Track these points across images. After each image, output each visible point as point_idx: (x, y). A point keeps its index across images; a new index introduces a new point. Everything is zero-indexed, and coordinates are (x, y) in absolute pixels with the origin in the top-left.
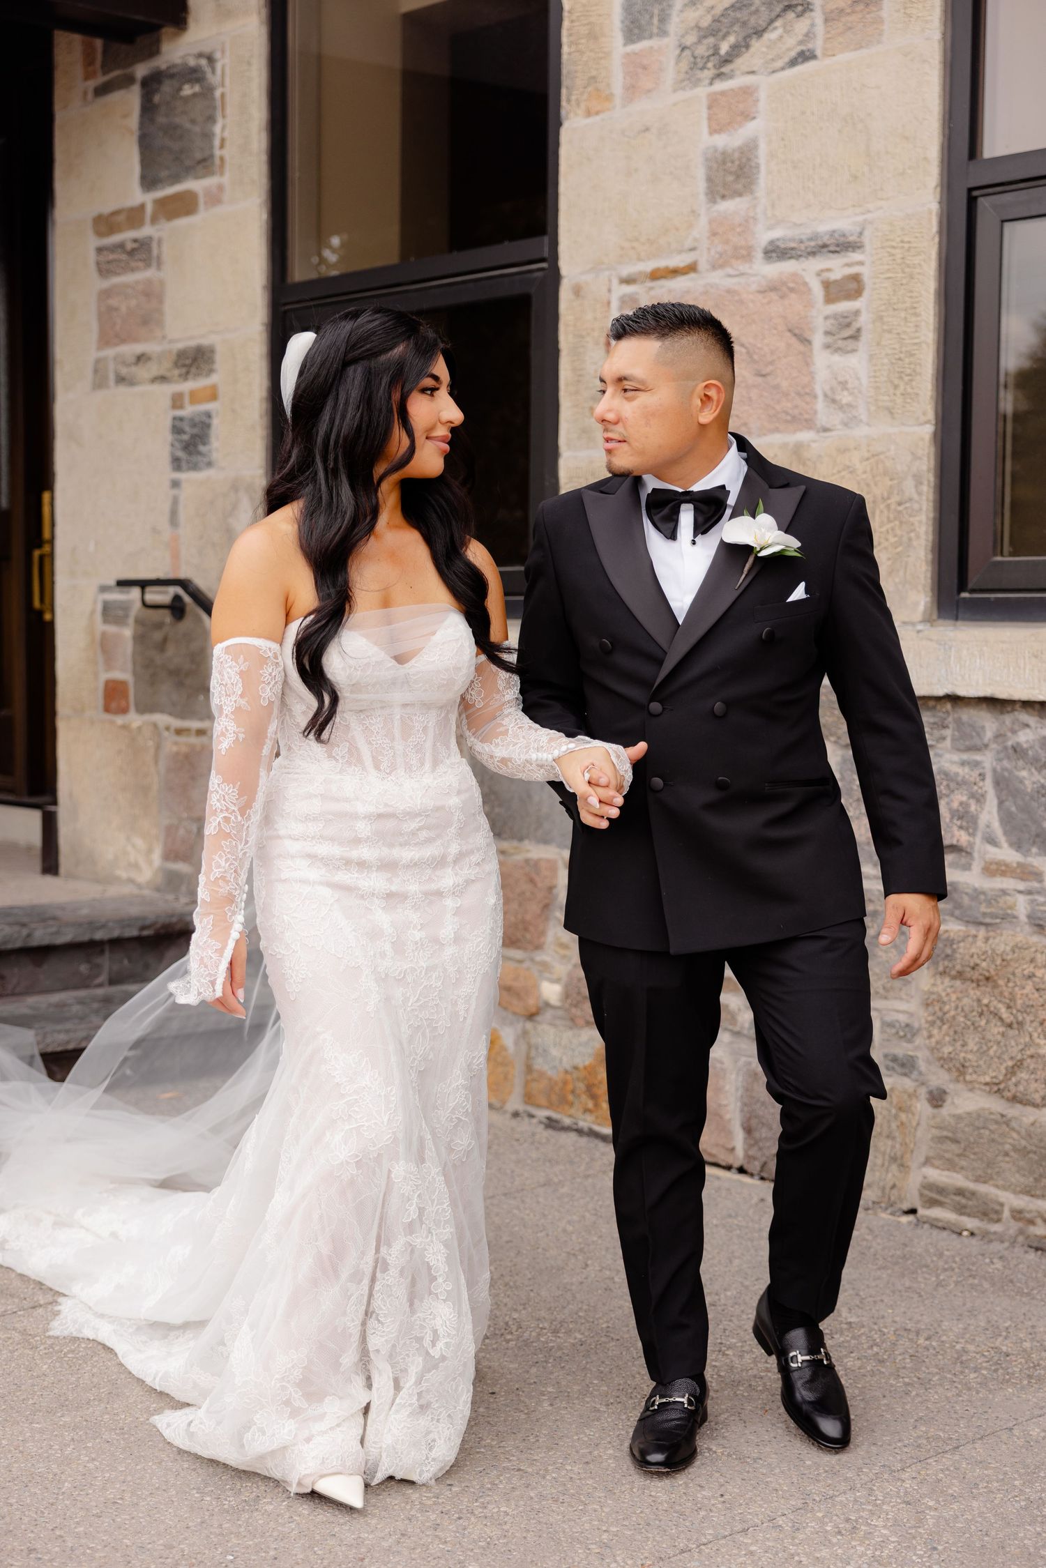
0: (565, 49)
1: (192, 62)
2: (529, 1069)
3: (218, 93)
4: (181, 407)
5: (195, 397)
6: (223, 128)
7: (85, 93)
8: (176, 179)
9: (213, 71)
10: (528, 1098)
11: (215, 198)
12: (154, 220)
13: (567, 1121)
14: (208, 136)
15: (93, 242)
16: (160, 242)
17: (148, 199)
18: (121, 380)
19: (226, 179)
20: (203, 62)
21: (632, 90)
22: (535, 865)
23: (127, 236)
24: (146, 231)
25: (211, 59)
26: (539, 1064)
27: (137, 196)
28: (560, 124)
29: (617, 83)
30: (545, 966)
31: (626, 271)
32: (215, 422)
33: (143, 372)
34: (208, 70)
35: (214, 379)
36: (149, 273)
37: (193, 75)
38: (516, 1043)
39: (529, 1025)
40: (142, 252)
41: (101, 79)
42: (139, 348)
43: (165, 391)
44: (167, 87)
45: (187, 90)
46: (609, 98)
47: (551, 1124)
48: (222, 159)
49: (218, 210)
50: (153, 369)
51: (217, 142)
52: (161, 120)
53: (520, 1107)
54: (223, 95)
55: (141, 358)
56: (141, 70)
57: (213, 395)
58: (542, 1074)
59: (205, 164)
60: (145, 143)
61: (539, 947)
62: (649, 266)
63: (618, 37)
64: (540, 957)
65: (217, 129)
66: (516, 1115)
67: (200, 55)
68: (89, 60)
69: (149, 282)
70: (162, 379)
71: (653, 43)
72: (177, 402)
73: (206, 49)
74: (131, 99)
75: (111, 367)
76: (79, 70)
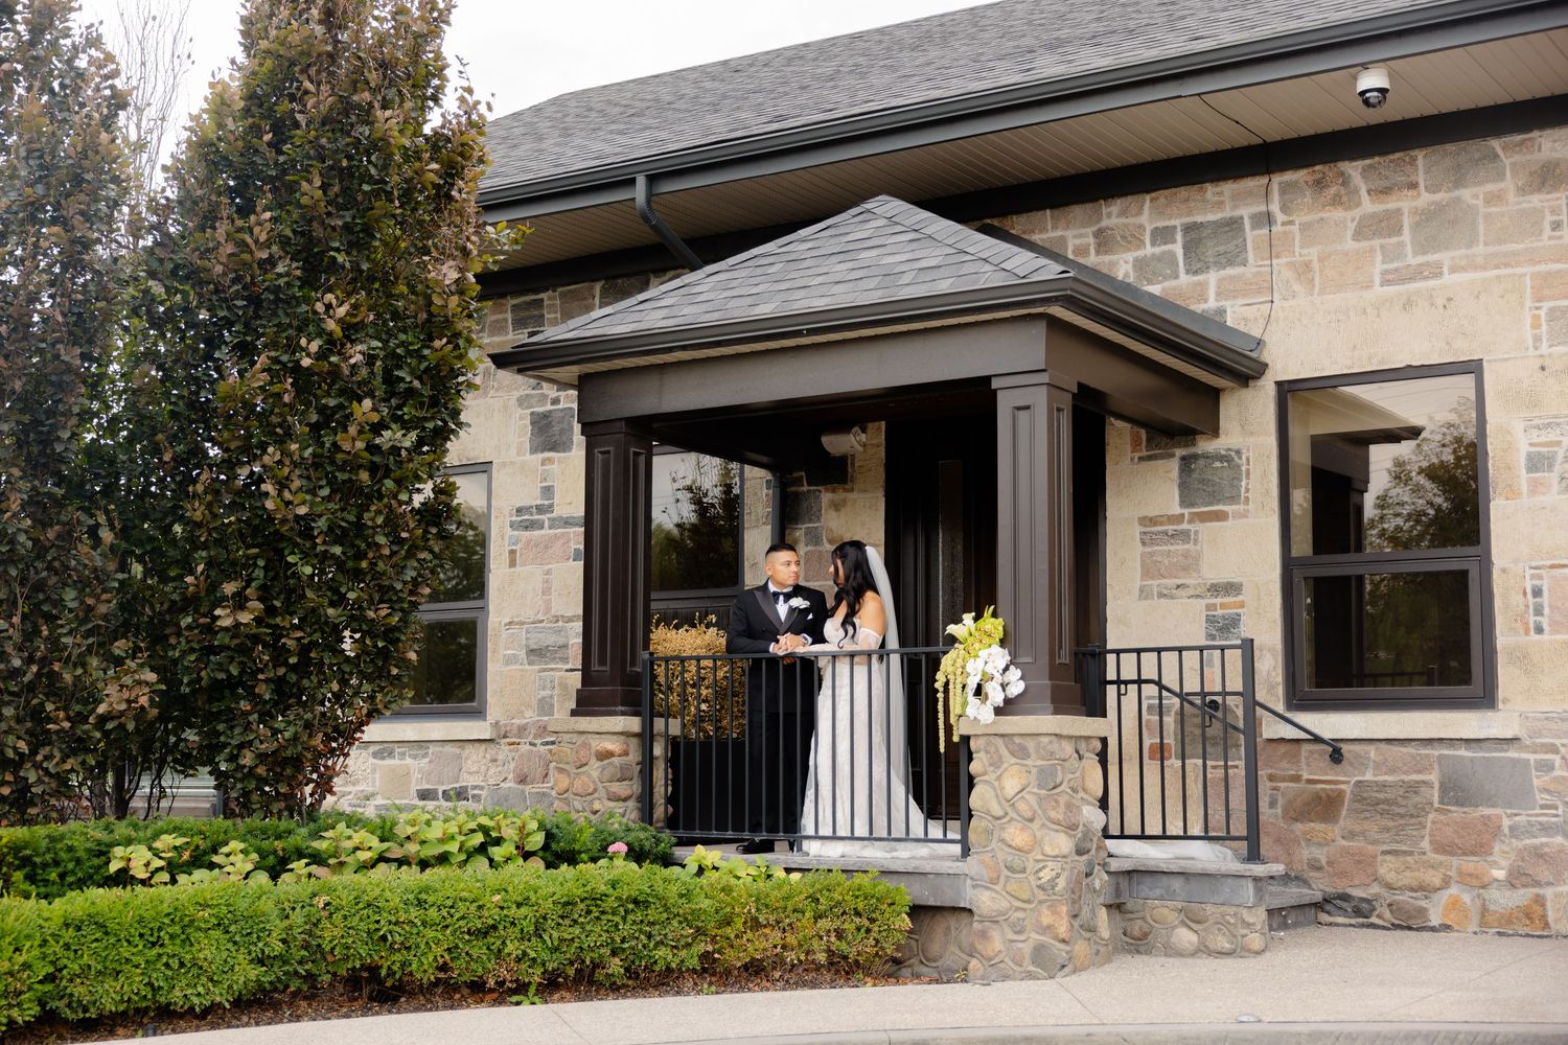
0: (1491, 472)
1: (1223, 452)
2: (1484, 911)
3: (1244, 468)
4: (1216, 610)
5: (1223, 606)
6: (1248, 484)
7: (1132, 459)
8: (1211, 504)
9: (1240, 458)
10: (1483, 923)
11: (1244, 515)
12: (1190, 522)
13: (1511, 932)
14: (1238, 488)
15: (1138, 529)
16: (1196, 533)
17: (1186, 511)
18: (1161, 595)
19: (1251, 506)
20: (1233, 454)
21: (1533, 492)
22: (1489, 817)
23: (1170, 528)
24: (1185, 526)
25: (1238, 452)
26: (1492, 907)
27: (1177, 510)
28: (1488, 501)
29: (1524, 489)
30: (1495, 862)
31: (1534, 564)
32: (1242, 618)
33: (1179, 592)
34: (1236, 459)
35: (1240, 598)
36: (1190, 546)
37: (1221, 458)
38: (1472, 900)
39: (1481, 891)
40: (1184, 536)
41: (1145, 453)
42: (1179, 582)
43: (1203, 602)
44: (1201, 462)
45: (1218, 464)
46: (1520, 494)
47: (1499, 934)
48: (1247, 498)
49: (1244, 520)
50: (1191, 592)
51: (1243, 490)
52: (1195, 476)
53: (1477, 930)
54: (1248, 471)
55: (1178, 587)
56: (1179, 452)
57: (1242, 605)
58: (1496, 912)
59: (1234, 499)
60: (1184, 486)
61: (1491, 854)
62: (1549, 563)
63: (1524, 471)
64: (1489, 859)
65: (1243, 484)
66: (1475, 933)
67: (1229, 450)
68: (1136, 445)
69: (1188, 551)
70: (1198, 596)
71: (1546, 474)
72: (1209, 607)
73: (1236, 448)
74: (1173, 466)
75: (1156, 589)
76: (1129, 448)
